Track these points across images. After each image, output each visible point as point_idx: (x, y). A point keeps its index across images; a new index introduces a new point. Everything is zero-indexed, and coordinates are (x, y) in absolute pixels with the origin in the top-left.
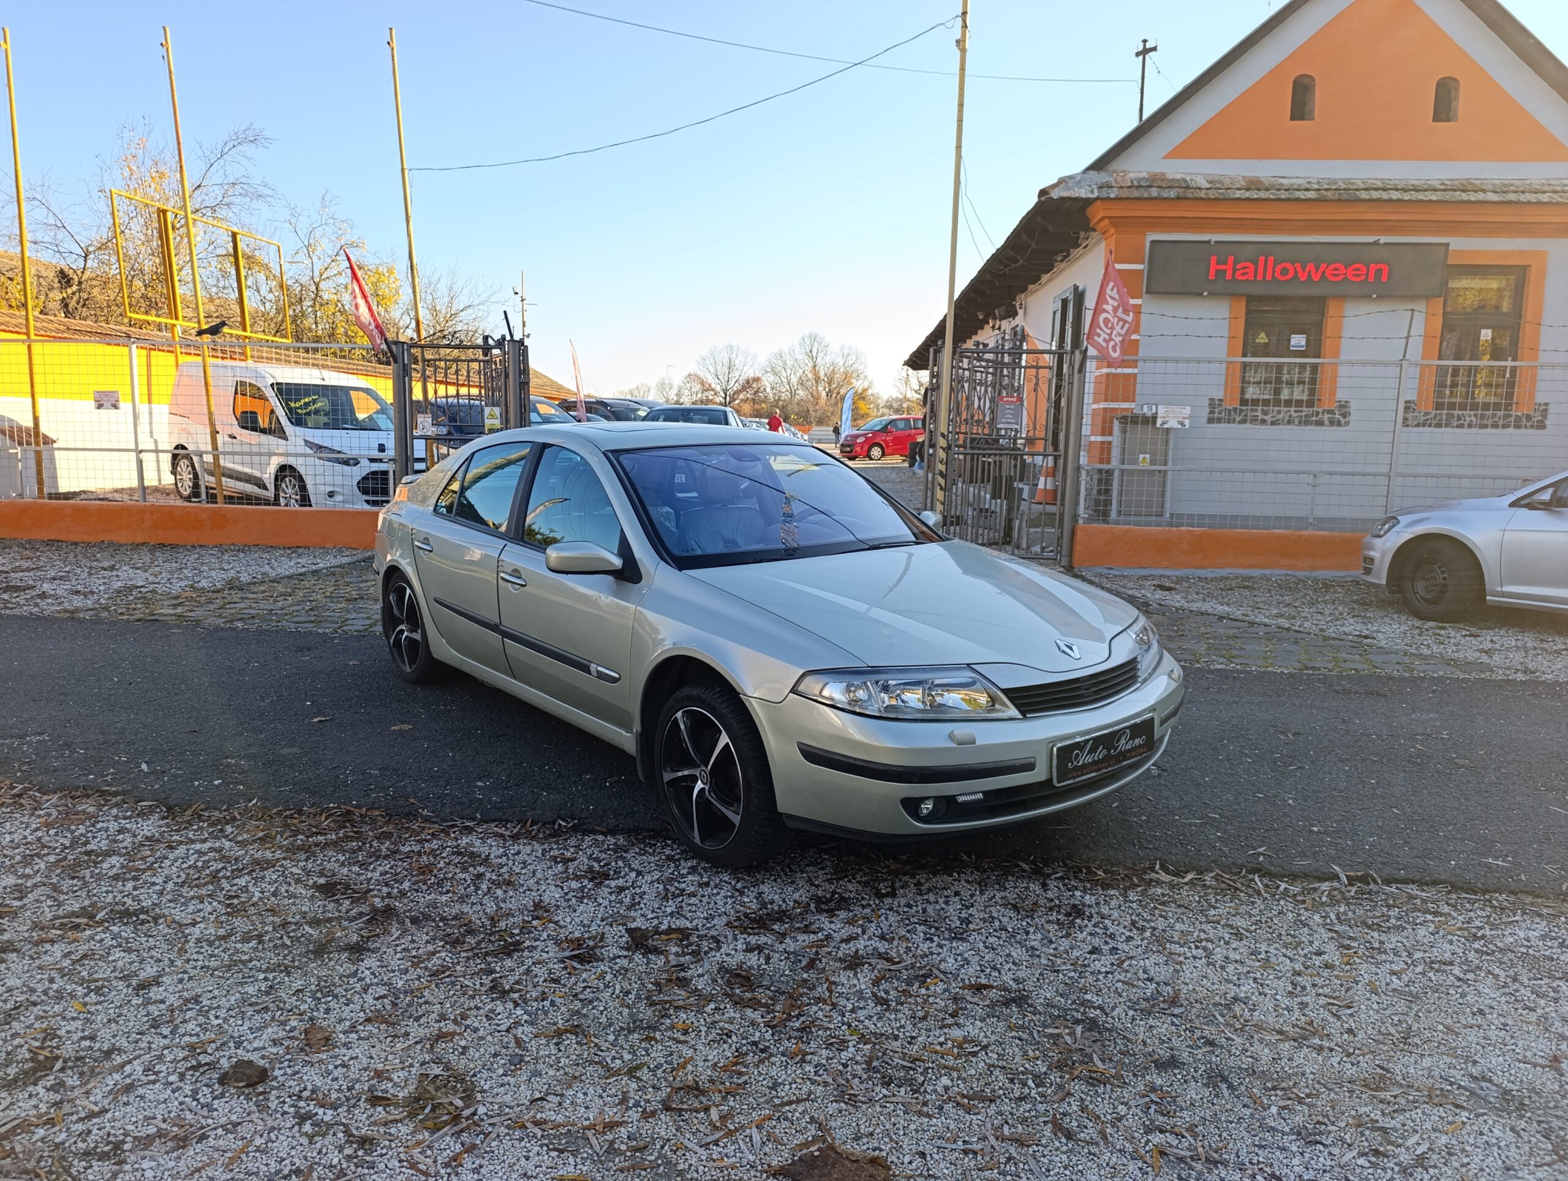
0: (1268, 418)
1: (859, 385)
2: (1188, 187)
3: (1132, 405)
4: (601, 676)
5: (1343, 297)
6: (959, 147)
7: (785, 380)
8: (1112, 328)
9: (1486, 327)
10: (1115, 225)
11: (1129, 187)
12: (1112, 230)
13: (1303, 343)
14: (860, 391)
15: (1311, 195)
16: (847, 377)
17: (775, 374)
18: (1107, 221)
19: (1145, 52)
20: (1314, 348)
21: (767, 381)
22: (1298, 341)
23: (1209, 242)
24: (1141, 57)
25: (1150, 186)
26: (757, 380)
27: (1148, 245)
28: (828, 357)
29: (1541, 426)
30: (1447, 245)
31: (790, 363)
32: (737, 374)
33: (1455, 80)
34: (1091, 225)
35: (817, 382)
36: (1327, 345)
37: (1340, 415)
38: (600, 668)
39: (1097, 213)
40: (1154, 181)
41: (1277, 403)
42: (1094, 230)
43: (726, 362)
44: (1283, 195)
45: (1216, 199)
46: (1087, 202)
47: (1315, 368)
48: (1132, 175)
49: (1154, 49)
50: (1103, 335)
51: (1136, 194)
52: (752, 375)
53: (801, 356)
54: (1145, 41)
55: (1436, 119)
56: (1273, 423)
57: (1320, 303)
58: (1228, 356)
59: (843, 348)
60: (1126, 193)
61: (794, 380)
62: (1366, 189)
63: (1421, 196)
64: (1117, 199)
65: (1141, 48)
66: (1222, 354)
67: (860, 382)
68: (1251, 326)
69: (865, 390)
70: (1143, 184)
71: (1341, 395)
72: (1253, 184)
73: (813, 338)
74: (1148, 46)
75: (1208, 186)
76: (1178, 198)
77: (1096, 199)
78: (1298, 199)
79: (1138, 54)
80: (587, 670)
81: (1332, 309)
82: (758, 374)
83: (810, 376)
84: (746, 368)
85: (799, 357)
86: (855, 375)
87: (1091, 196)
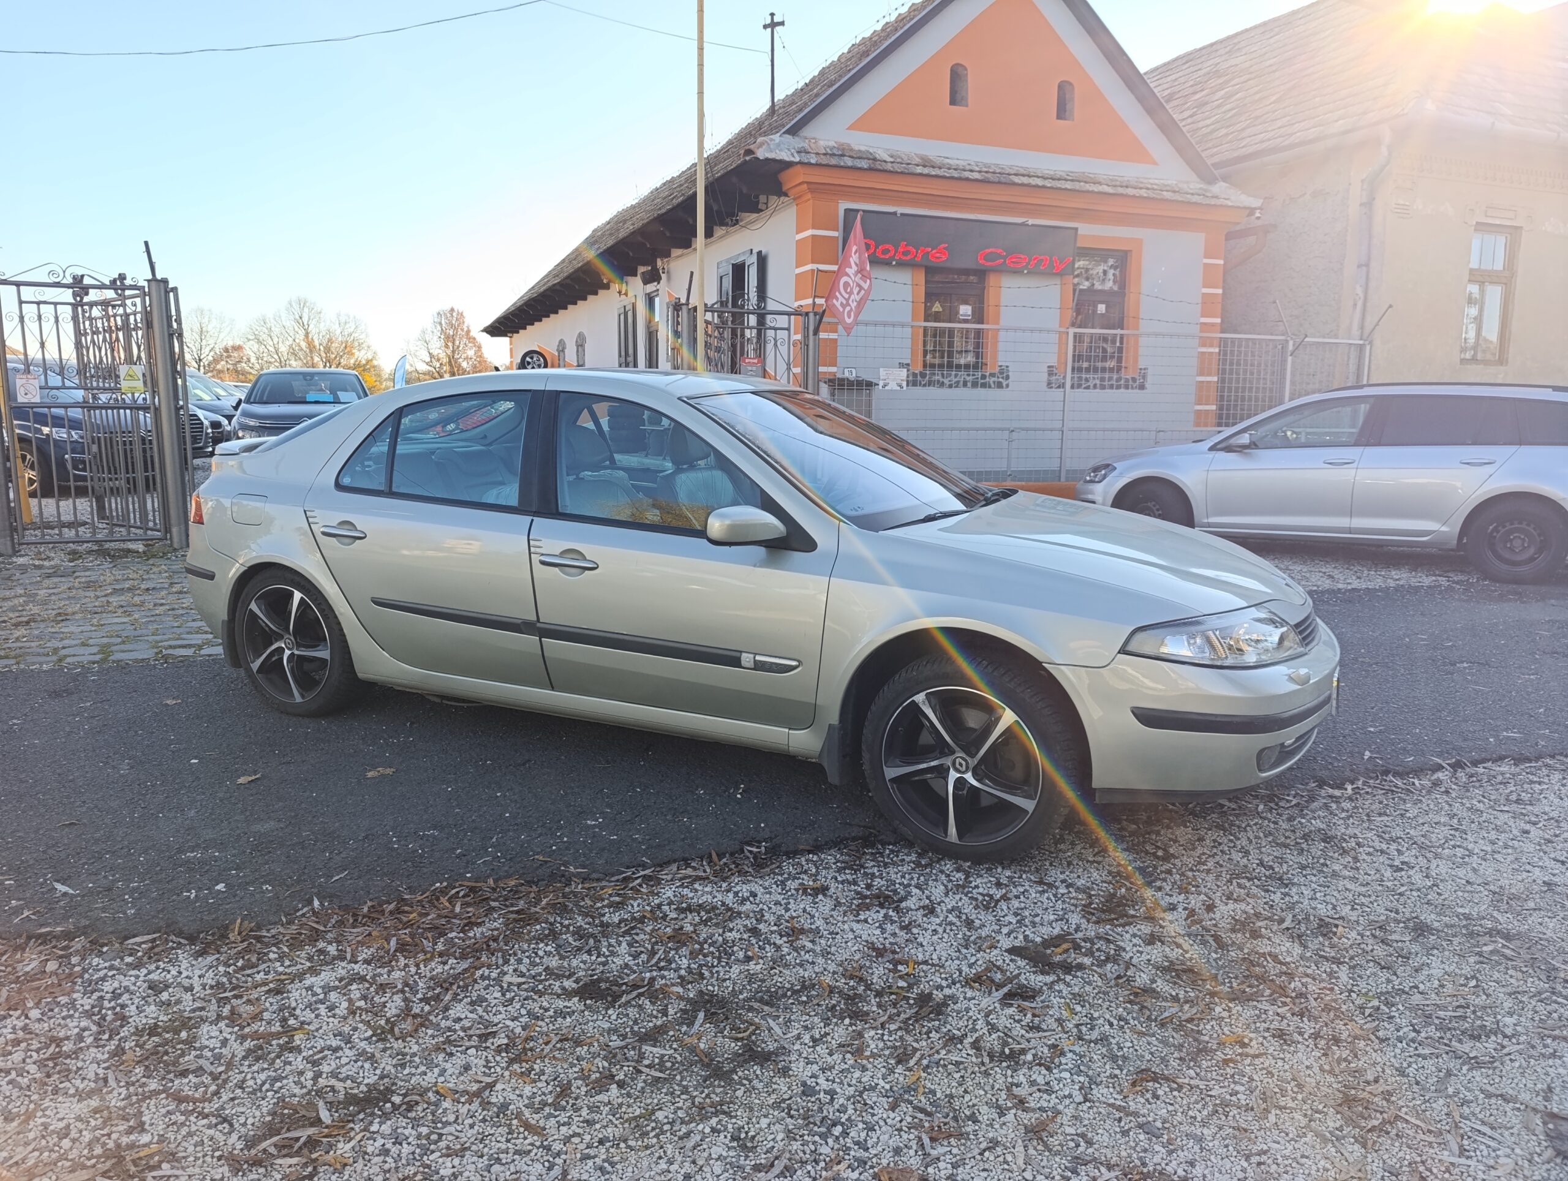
0: (946, 381)
1: (361, 356)
2: (875, 159)
3: (833, 369)
4: (759, 666)
5: (998, 271)
6: (701, 93)
7: (271, 349)
8: (851, 293)
9: (1102, 302)
10: (811, 191)
11: (824, 154)
12: (809, 196)
13: (970, 313)
14: (364, 362)
15: (976, 176)
16: (348, 348)
17: (259, 342)
18: (805, 186)
19: (773, 25)
20: (979, 316)
21: (251, 350)
22: (965, 310)
23: (895, 213)
24: (769, 30)
25: (843, 155)
26: (238, 348)
27: (841, 213)
28: (322, 325)
29: (1142, 387)
30: (1076, 229)
31: (276, 330)
32: (211, 342)
33: (1071, 84)
34: (784, 189)
35: (311, 351)
36: (989, 311)
37: (1001, 379)
38: (758, 658)
39: (791, 179)
40: (843, 152)
41: (950, 366)
42: (786, 195)
43: (197, 328)
44: (955, 174)
45: (902, 173)
46: (788, 165)
47: (978, 333)
48: (822, 143)
49: (782, 23)
50: (841, 299)
51: (834, 161)
52: (230, 344)
53: (290, 324)
54: (772, 15)
55: (1059, 117)
56: (950, 386)
57: (982, 274)
58: (913, 320)
59: (338, 315)
60: (824, 160)
61: (283, 349)
62: (1016, 175)
63: (1058, 184)
64: (817, 165)
65: (768, 21)
66: (908, 318)
67: (363, 352)
68: (930, 296)
69: (368, 361)
70: (835, 151)
71: (1002, 360)
72: (926, 163)
73: (303, 303)
74: (776, 20)
75: (892, 160)
76: (870, 169)
77: (797, 163)
78: (967, 179)
79: (765, 27)
80: (735, 662)
81: (992, 279)
82: (238, 343)
83: (304, 345)
84: (222, 336)
85: (287, 324)
86: (356, 344)
87: (792, 159)
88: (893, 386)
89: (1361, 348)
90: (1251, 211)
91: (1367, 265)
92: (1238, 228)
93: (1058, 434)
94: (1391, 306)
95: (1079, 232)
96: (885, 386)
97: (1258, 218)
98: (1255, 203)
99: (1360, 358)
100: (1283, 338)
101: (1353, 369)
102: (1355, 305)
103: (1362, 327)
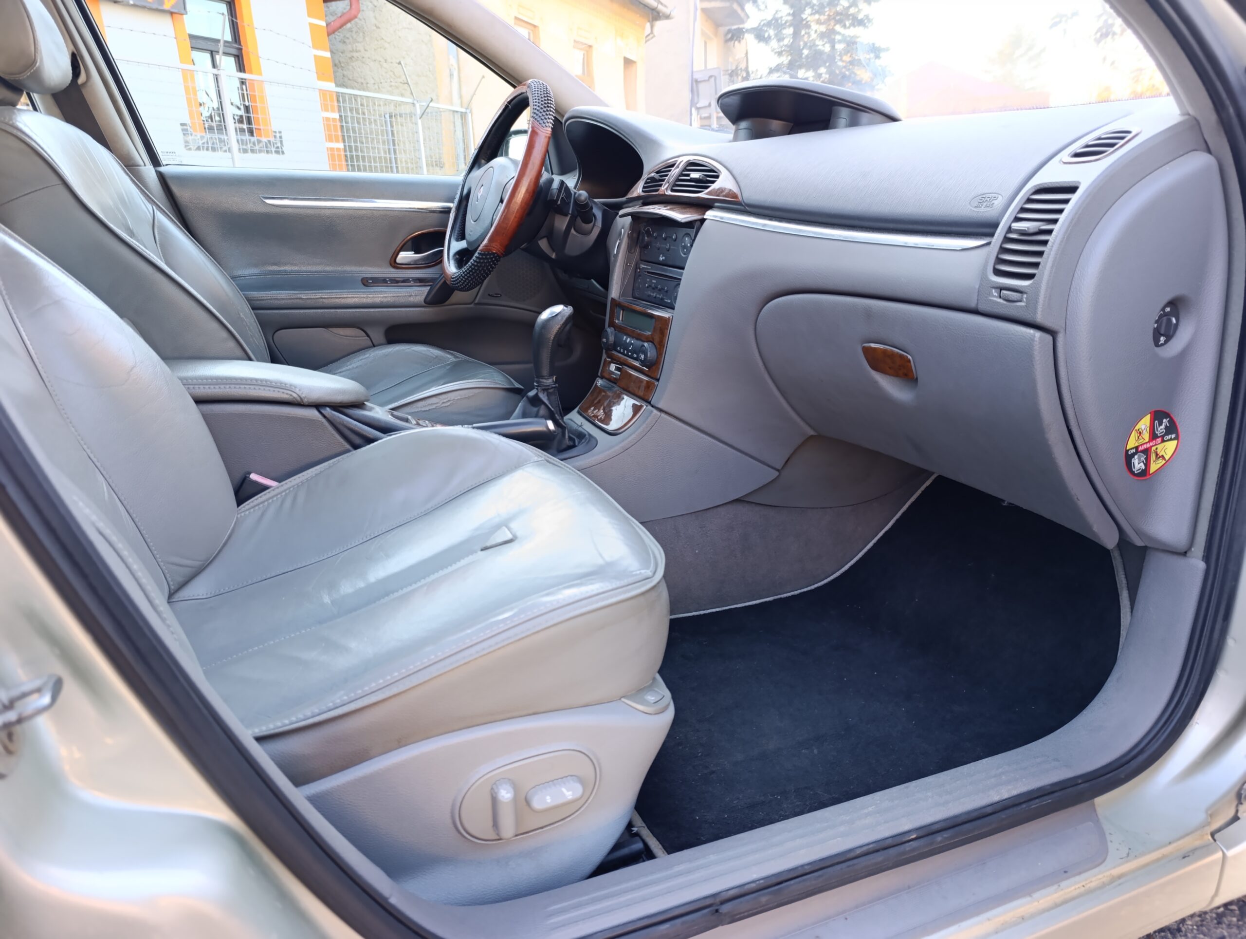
99: (464, 123)
100: (410, 100)
101: (459, 134)
102: (451, 75)
103: (461, 97)
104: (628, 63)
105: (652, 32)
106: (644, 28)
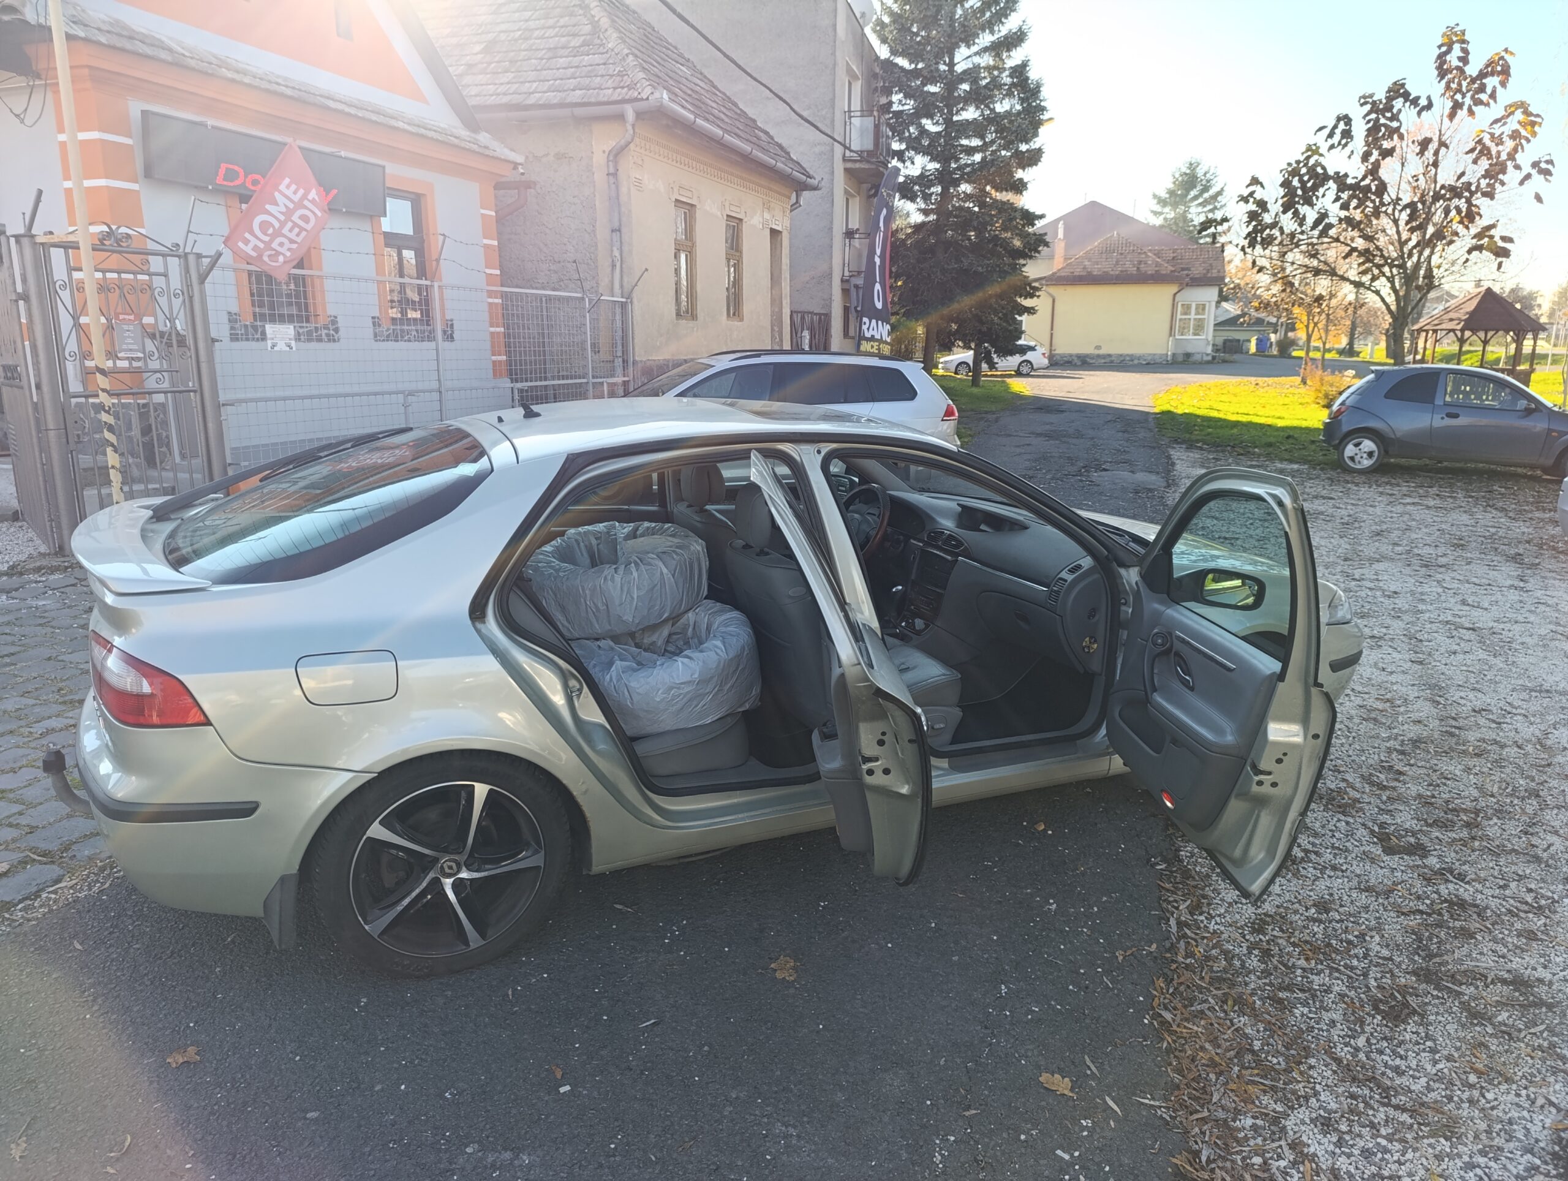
11: (109, 32)
15: (288, 91)
25: (132, 39)
27: (136, 116)
29: (451, 339)
30: (384, 167)
37: (332, 331)
41: (281, 317)
44: (266, 86)
45: (211, 74)
47: (304, 279)
48: (92, 14)
62: (322, 96)
63: (366, 115)
71: (331, 310)
76: (174, 63)
77: (82, 39)
78: (281, 95)
88: (281, 346)
89: (623, 306)
90: (516, 166)
91: (619, 231)
92: (503, 180)
93: (436, 396)
94: (647, 270)
95: (387, 171)
96: (273, 346)
97: (523, 174)
98: (520, 159)
99: (624, 313)
100: (579, 295)
101: (619, 324)
102: (614, 266)
103: (622, 286)
104: (774, 233)
105: (797, 202)
106: (789, 198)
